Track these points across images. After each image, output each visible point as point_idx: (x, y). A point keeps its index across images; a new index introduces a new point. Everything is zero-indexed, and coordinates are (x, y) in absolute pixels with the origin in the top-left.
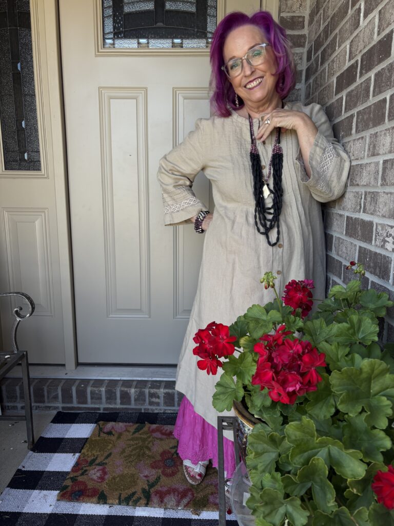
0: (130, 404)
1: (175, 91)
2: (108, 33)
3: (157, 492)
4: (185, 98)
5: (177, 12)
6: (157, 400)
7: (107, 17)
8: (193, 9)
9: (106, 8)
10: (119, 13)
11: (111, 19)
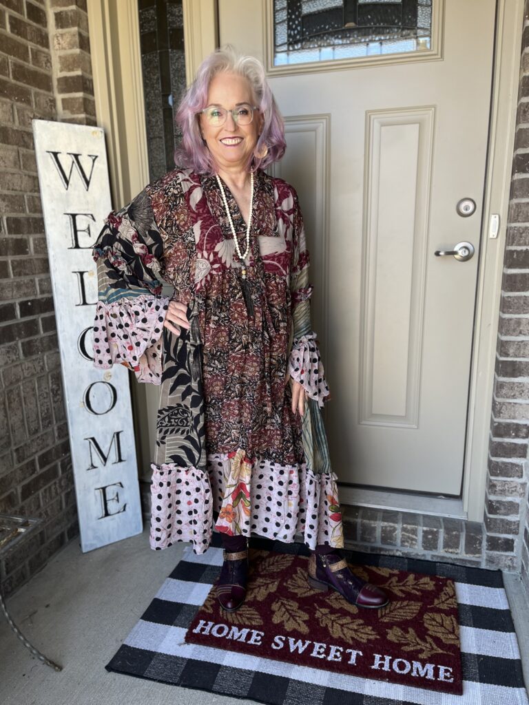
1: (368, 115)
2: (281, 45)
5: (375, 5)
7: (280, 23)
9: (278, 11)
10: (295, 15)
11: (285, 25)
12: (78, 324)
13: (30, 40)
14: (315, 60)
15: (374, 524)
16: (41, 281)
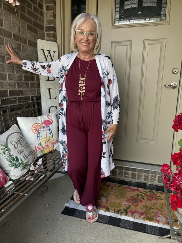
0: (116, 176)
1: (145, 41)
2: (117, 19)
3: (130, 211)
4: (149, 44)
5: (148, 7)
6: (128, 176)
7: (117, 11)
8: (155, 5)
9: (117, 8)
10: (122, 9)
11: (119, 13)
12: (48, 105)
13: (39, 14)
14: (128, 24)
15: (141, 174)
16: (37, 90)
